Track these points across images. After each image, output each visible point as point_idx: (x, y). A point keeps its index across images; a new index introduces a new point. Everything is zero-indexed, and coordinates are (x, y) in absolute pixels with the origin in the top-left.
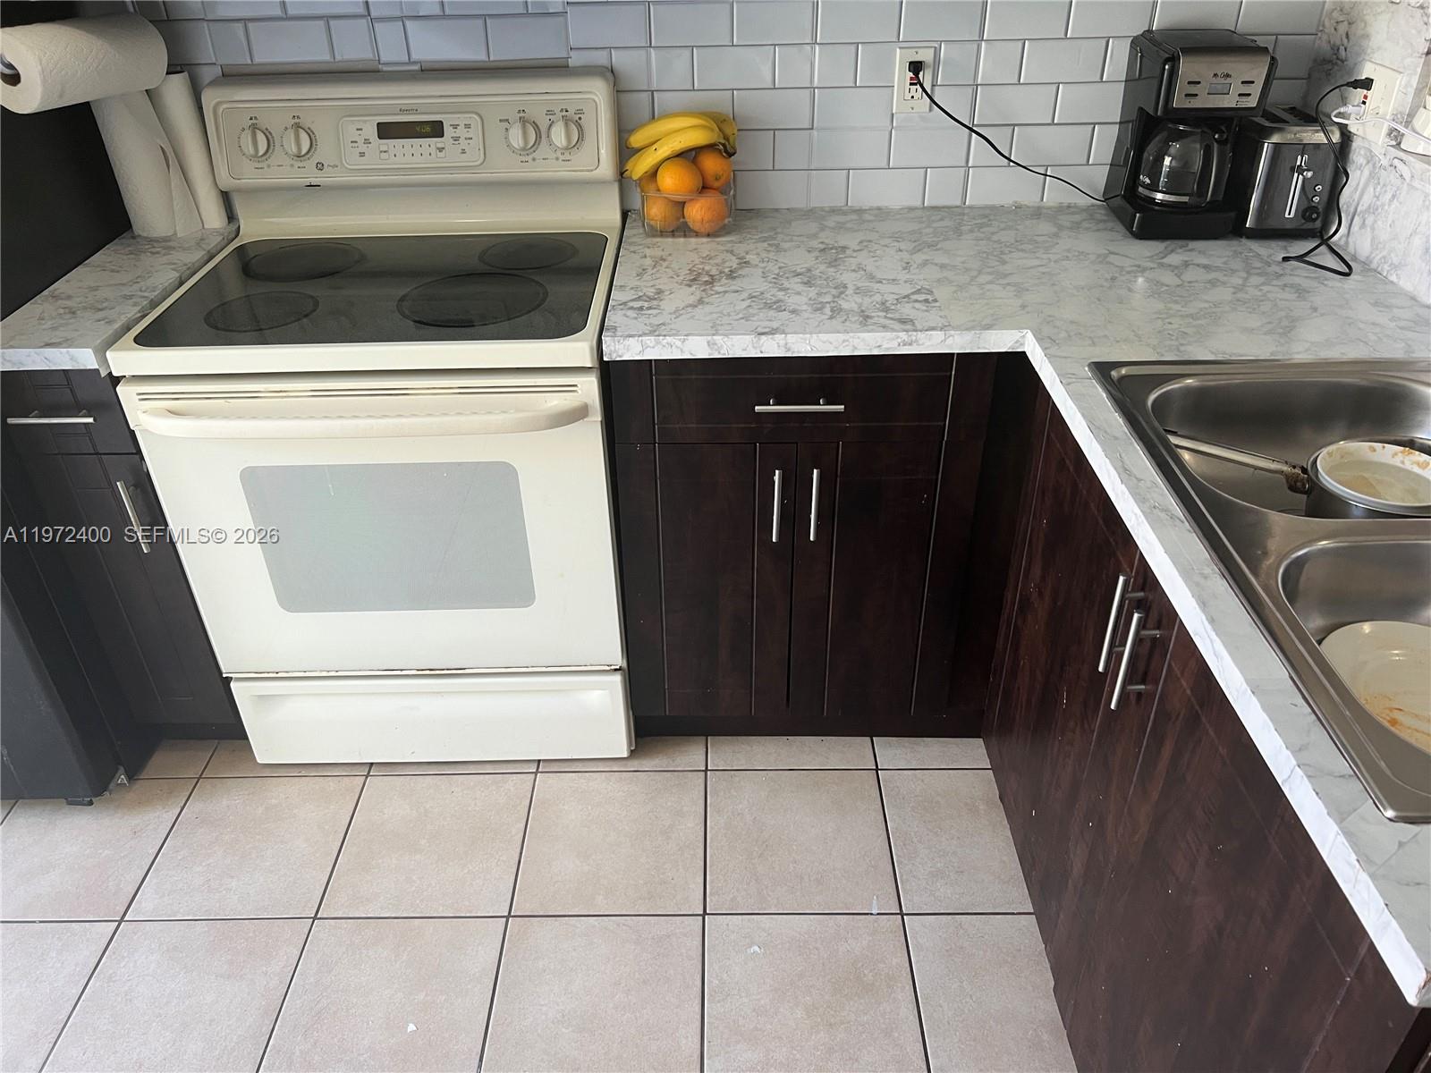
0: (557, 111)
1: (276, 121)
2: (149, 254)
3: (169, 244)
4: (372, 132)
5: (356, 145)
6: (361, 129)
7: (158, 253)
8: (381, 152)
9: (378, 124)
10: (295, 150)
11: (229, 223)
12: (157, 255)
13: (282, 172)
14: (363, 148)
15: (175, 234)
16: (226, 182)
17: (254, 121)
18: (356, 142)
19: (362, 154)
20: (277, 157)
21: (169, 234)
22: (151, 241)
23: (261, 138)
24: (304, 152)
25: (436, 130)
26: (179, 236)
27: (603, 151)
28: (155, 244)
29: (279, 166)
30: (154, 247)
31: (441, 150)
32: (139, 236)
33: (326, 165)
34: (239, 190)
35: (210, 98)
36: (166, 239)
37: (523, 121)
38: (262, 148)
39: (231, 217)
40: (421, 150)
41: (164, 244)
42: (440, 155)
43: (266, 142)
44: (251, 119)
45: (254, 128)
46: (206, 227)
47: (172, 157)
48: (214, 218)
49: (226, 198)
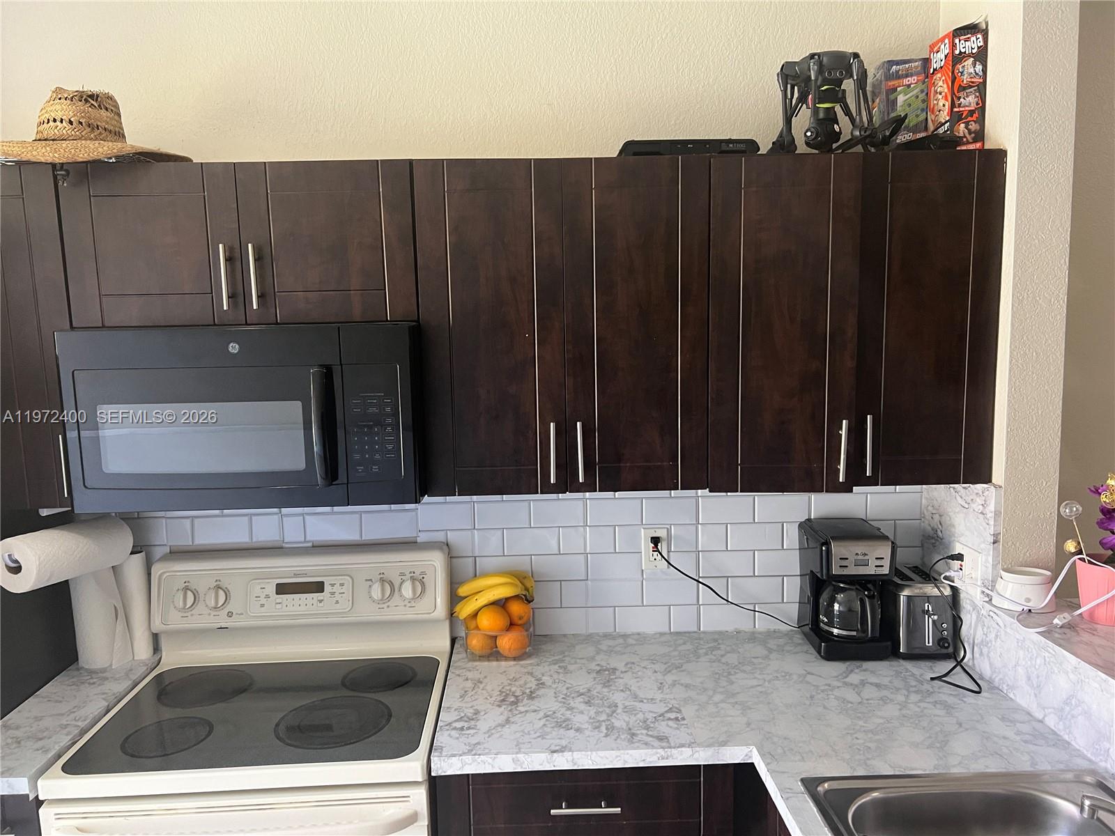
0: (407, 573)
1: (203, 585)
2: (87, 685)
3: (104, 675)
4: (272, 589)
5: (259, 599)
6: (264, 588)
7: (94, 683)
8: (277, 603)
9: (277, 584)
10: (213, 603)
11: (154, 653)
12: (92, 686)
13: (203, 618)
14: (263, 601)
15: (111, 665)
16: (157, 626)
17: (186, 584)
18: (259, 597)
19: (262, 606)
20: (201, 607)
21: (106, 666)
22: (91, 672)
23: (190, 595)
24: (220, 604)
25: (318, 587)
26: (113, 667)
27: (439, 600)
28: (93, 676)
29: (200, 615)
30: (92, 678)
31: (321, 601)
32: (82, 668)
33: (234, 613)
34: (166, 632)
35: (157, 570)
36: (104, 670)
37: (382, 581)
38: (190, 603)
39: (156, 649)
40: (306, 602)
41: (99, 675)
42: (321, 605)
43: (193, 599)
44: (185, 582)
45: (186, 589)
46: (136, 658)
47: (121, 613)
48: (143, 650)
49: (155, 638)
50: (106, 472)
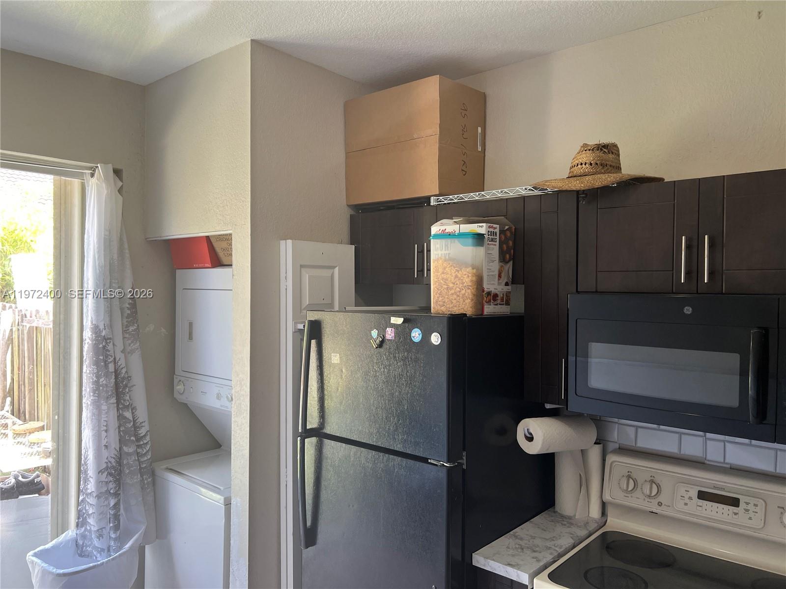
1: (641, 477)
2: (560, 524)
3: (570, 521)
4: (694, 493)
5: (684, 498)
6: (688, 491)
7: (565, 525)
8: (698, 506)
9: (699, 491)
10: (648, 493)
11: (602, 516)
12: (564, 526)
13: (637, 501)
14: (687, 501)
15: (575, 516)
16: (607, 497)
17: (629, 473)
18: (684, 497)
19: (686, 504)
20: (638, 493)
21: (572, 515)
22: (562, 516)
23: (631, 483)
24: (653, 495)
25: (735, 502)
26: (576, 518)
28: (564, 519)
29: (637, 498)
30: (563, 521)
31: (736, 514)
32: (557, 512)
33: (663, 504)
34: (611, 503)
35: (611, 458)
36: (570, 518)
38: (631, 487)
39: (604, 513)
40: (717, 510)
41: (567, 521)
42: (736, 517)
44: (628, 472)
45: (629, 477)
46: (590, 516)
47: (583, 482)
48: (595, 512)
49: (604, 505)
50: (590, 386)
